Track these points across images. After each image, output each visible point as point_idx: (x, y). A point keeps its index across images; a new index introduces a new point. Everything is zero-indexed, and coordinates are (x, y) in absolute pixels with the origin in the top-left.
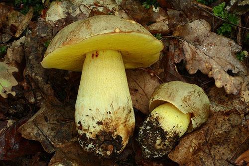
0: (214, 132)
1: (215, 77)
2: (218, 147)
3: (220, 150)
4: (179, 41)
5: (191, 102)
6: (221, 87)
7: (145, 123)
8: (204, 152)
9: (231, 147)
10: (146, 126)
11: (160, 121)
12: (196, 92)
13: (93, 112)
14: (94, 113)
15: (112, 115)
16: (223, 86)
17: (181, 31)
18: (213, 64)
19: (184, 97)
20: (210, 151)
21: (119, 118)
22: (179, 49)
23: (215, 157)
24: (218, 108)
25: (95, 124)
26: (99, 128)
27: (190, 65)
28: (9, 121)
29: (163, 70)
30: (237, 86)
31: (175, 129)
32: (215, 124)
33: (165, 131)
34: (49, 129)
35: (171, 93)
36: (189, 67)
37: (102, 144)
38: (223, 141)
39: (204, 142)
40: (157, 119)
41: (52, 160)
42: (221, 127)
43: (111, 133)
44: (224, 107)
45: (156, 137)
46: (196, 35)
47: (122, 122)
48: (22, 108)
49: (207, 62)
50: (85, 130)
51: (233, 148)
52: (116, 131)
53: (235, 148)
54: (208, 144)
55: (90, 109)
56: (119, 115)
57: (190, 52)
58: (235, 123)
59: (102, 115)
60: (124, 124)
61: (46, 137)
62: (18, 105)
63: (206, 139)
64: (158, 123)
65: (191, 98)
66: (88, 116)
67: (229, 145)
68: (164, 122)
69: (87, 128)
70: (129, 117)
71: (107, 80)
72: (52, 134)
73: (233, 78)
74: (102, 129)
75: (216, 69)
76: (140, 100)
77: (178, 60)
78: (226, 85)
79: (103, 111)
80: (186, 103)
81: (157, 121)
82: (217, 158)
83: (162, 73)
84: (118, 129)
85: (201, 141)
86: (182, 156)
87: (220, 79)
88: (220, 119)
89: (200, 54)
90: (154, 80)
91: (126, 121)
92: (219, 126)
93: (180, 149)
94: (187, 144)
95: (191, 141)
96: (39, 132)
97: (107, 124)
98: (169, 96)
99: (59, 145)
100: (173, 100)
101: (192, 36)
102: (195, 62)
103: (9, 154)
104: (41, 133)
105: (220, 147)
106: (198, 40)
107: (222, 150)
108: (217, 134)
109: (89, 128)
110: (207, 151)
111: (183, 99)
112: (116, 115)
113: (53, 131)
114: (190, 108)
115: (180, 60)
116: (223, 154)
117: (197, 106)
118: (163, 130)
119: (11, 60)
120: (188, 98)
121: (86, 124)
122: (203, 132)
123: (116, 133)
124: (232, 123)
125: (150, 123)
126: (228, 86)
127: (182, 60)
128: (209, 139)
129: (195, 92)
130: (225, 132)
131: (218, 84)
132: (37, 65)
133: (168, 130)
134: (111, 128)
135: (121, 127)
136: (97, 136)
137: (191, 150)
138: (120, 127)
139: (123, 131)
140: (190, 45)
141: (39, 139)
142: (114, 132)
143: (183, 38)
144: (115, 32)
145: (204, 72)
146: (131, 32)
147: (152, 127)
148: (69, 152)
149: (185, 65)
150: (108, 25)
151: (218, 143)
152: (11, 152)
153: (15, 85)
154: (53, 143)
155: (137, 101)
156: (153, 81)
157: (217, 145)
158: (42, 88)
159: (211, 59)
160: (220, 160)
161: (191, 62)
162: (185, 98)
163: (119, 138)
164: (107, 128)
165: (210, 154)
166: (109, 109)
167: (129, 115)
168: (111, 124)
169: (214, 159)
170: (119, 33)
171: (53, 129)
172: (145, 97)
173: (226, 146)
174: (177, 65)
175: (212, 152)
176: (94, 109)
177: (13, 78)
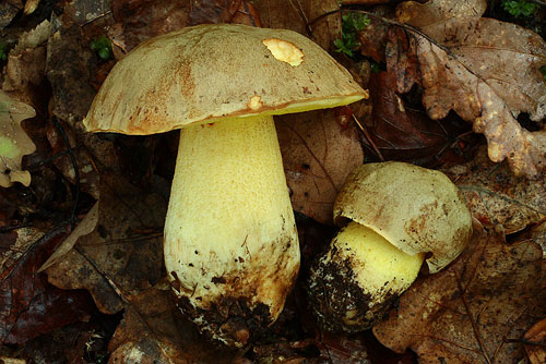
0: (479, 275)
1: (489, 133)
2: (487, 299)
3: (491, 305)
4: (408, 37)
5: (427, 231)
6: (501, 160)
7: (322, 265)
8: (455, 312)
9: (515, 297)
10: (325, 273)
11: (355, 270)
12: (440, 204)
13: (205, 258)
14: (206, 261)
15: (245, 264)
16: (506, 159)
17: (415, 14)
18: (486, 96)
19: (412, 220)
20: (467, 309)
21: (262, 268)
22: (409, 58)
23: (478, 321)
24: (491, 202)
25: (208, 282)
26: (217, 290)
27: (433, 98)
28: (20, 232)
29: (371, 107)
30: (537, 159)
31: (387, 288)
32: (482, 259)
33: (366, 292)
34: (109, 253)
35: (383, 207)
36: (429, 100)
37: (224, 322)
38: (499, 288)
39: (456, 292)
40: (348, 262)
41: (118, 333)
42: (496, 264)
43: (243, 300)
44: (506, 200)
45: (345, 304)
46: (449, 26)
47: (268, 274)
48: (49, 192)
49: (472, 92)
50: (187, 290)
51: (520, 300)
52: (256, 295)
53: (526, 299)
54: (465, 296)
55: (196, 252)
56: (262, 262)
57: (433, 66)
58: (527, 256)
59: (224, 266)
60: (274, 277)
61: (103, 275)
62: (40, 189)
63: (460, 287)
64: (350, 274)
65: (428, 223)
66: (191, 265)
67: (511, 294)
68: (364, 272)
69: (191, 288)
70: (285, 258)
71: (234, 186)
72: (116, 266)
73: (529, 137)
74: (224, 293)
75: (492, 110)
76: (314, 193)
77: (405, 86)
78: (513, 155)
79: (225, 257)
80: (415, 236)
81: (350, 269)
82: (483, 321)
83: (366, 114)
84: (261, 290)
85: (448, 292)
86: (403, 335)
87: (500, 140)
88: (494, 251)
89: (456, 71)
90: (349, 136)
91: (279, 268)
92: (490, 263)
93: (401, 317)
94: (415, 306)
95: (427, 298)
96: (88, 265)
97: (234, 281)
98: (378, 216)
99: (133, 296)
100: (385, 227)
101: (441, 26)
102: (444, 91)
103: (22, 323)
104: (91, 268)
105: (491, 298)
106: (455, 37)
107: (495, 304)
108: (485, 278)
109: (195, 287)
110: (461, 309)
111: (408, 226)
112: (256, 263)
113: (118, 259)
114: (423, 244)
115: (410, 85)
116: (499, 312)
117: (441, 239)
118: (361, 290)
119: (18, 83)
120: (419, 222)
121: (189, 280)
122: (453, 274)
123: (255, 299)
124: (519, 257)
125: (332, 268)
126: (517, 157)
127: (415, 85)
128: (466, 287)
129: (436, 204)
130: (504, 274)
131: (495, 153)
132: (79, 90)
133: (372, 291)
134: (245, 288)
135: (268, 283)
136: (213, 305)
137: (425, 316)
138: (265, 285)
139: (272, 292)
140: (436, 48)
141: (87, 281)
142: (251, 297)
143: (419, 30)
144: (248, 110)
145: (463, 115)
146: (288, 104)
147: (338, 278)
148: (155, 315)
149: (421, 95)
150: (232, 87)
151: (486, 292)
152: (26, 319)
153: (28, 152)
154: (118, 292)
155: (306, 194)
156: (344, 140)
157: (484, 295)
158: (93, 150)
159: (482, 85)
160: (489, 324)
161: (435, 89)
162: (413, 222)
163: (262, 308)
164: (236, 290)
165: (469, 315)
166: (240, 253)
167: (286, 254)
168: (244, 282)
169: (476, 325)
170: (259, 111)
171: (118, 255)
172: (327, 181)
173: (504, 296)
174: (403, 96)
175: (473, 311)
176: (205, 253)
177: (24, 136)
